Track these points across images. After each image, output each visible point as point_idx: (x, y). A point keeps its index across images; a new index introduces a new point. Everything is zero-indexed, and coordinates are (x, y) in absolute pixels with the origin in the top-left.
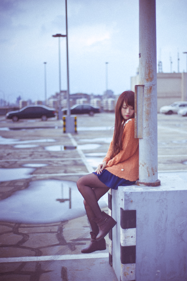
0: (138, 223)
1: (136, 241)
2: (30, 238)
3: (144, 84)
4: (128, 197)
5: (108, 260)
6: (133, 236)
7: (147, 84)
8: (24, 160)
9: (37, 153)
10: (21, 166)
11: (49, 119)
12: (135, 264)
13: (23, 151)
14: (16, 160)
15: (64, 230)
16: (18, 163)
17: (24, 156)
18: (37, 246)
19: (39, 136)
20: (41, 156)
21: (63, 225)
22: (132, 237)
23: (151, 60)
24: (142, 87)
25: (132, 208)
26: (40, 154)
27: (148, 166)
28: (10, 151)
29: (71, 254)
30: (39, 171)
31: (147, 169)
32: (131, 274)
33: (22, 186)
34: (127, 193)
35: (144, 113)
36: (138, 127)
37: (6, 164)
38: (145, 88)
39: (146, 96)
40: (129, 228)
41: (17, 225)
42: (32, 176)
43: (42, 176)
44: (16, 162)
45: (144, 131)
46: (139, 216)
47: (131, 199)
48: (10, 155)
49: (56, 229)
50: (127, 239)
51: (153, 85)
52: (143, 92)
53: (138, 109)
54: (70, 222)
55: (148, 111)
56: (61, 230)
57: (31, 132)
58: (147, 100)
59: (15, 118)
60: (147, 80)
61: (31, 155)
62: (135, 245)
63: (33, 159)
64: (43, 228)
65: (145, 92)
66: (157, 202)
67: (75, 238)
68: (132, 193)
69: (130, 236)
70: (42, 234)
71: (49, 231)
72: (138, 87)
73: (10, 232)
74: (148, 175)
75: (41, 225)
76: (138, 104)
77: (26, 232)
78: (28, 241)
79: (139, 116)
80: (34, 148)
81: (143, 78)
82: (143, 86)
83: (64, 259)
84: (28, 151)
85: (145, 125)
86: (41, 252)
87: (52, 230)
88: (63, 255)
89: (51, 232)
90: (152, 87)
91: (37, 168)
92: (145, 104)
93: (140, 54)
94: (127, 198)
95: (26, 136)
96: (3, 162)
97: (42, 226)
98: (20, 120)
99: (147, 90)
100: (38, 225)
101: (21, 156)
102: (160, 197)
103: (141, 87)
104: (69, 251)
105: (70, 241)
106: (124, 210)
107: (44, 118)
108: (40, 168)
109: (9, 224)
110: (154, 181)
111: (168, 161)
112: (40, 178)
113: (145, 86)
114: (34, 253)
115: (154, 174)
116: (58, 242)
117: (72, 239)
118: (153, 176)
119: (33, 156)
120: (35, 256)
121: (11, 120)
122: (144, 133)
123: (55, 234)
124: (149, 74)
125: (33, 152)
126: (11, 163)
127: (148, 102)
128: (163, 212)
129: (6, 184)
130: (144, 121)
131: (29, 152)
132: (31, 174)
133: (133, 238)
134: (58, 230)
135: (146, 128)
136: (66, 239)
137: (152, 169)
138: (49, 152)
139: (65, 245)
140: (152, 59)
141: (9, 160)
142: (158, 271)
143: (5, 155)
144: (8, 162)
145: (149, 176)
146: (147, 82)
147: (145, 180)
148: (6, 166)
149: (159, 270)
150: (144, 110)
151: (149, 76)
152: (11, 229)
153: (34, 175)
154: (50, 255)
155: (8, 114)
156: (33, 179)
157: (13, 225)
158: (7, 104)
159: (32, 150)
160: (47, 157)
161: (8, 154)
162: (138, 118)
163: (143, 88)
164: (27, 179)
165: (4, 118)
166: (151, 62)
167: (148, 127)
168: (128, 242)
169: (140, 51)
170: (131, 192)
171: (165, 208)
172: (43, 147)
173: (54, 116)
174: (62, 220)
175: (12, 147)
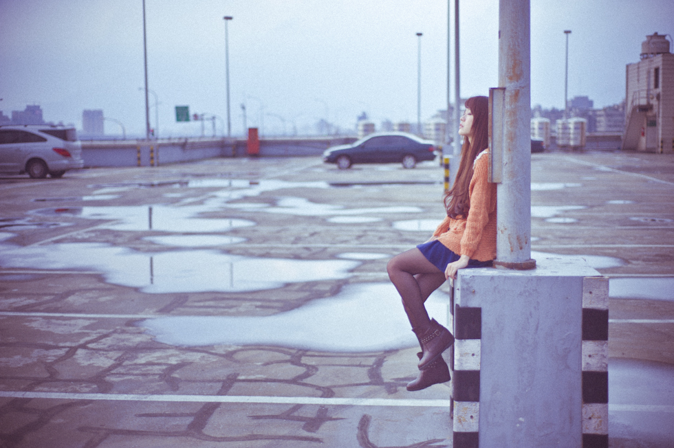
0: (485, 330)
1: (481, 363)
2: (318, 372)
3: (504, 87)
4: (468, 283)
5: (449, 410)
6: (476, 354)
7: (510, 86)
8: (343, 245)
9: (373, 233)
10: (333, 257)
11: (419, 165)
12: (478, 404)
13: (344, 228)
14: (327, 245)
15: (384, 364)
16: (329, 250)
17: (345, 238)
18: (328, 384)
19: (388, 201)
20: (381, 238)
21: (385, 357)
22: (473, 355)
23: (518, 43)
24: (502, 92)
25: (474, 303)
26: (380, 234)
27: (509, 233)
28: (319, 228)
29: (387, 398)
30: (368, 266)
31: (509, 238)
32: (471, 420)
33: (326, 292)
34: (465, 277)
35: (505, 138)
36: (494, 163)
37: (305, 251)
38: (507, 94)
39: (508, 107)
40: (468, 339)
41: (300, 352)
42: (350, 275)
43: (371, 275)
44: (326, 248)
45: (504, 170)
46: (486, 318)
47: (472, 287)
48: (316, 237)
49: (371, 361)
50: (464, 358)
51: (520, 87)
52: (504, 100)
53: (494, 131)
54: (401, 352)
55: (511, 134)
56: (380, 363)
57: (373, 190)
58: (510, 115)
59: (344, 162)
60: (511, 78)
61: (359, 237)
62: (479, 369)
63: (363, 244)
64: (346, 359)
65: (507, 99)
66: (520, 294)
67: (402, 376)
68: (475, 278)
69: (468, 354)
70: (344, 368)
71: (358, 363)
72: (495, 91)
73: (286, 361)
74: (510, 249)
75: (343, 355)
76: (494, 122)
77: (314, 363)
78: (315, 376)
79: (496, 144)
80: (369, 224)
81: (504, 74)
82: (504, 89)
83: (372, 404)
84: (355, 228)
85: (505, 159)
86: (332, 392)
87: (363, 363)
88: (371, 398)
89: (360, 366)
90: (518, 90)
91: (364, 262)
92: (507, 122)
93: (500, 32)
94: (465, 286)
95: (359, 199)
96: (298, 249)
97: (346, 357)
98: (356, 166)
99: (511, 97)
100: (341, 354)
101: (338, 238)
102: (525, 287)
103: (500, 90)
104: (384, 393)
105: (391, 379)
106: (460, 306)
107: (409, 161)
108: (372, 261)
109: (286, 350)
110: (521, 260)
111: (657, 255)
112: (367, 279)
113: (507, 89)
114: (320, 393)
115: (521, 248)
116: (368, 381)
117: (396, 377)
118: (520, 251)
119: (363, 239)
120: (322, 397)
121: (334, 166)
122: (504, 174)
123: (366, 369)
124: (514, 67)
125: (365, 231)
126: (314, 251)
127: (513, 118)
128: (531, 314)
129: (296, 287)
130: (505, 152)
131: (356, 231)
132: (351, 271)
133: (475, 356)
134: (374, 364)
135: (507, 165)
136: (383, 376)
137: (518, 238)
138: (399, 233)
139: (379, 385)
140: (520, 42)
141: (313, 245)
142: (521, 419)
143: (306, 235)
144: (307, 249)
145: (512, 251)
146: (511, 83)
147: (506, 257)
148: (303, 255)
149: (523, 417)
150: (505, 132)
151: (514, 72)
152: (288, 357)
153: (355, 274)
154: (348, 397)
155: (327, 153)
156: (352, 280)
157: (293, 352)
158: (333, 131)
159: (365, 228)
160: (392, 242)
161: (312, 235)
162: (495, 147)
163: (504, 92)
164: (339, 281)
165: (319, 161)
166: (519, 46)
167: (512, 162)
168: (466, 363)
169: (500, 27)
170: (473, 276)
171: (535, 307)
172: (389, 222)
173: (432, 158)
174: (387, 348)
175: (323, 221)
